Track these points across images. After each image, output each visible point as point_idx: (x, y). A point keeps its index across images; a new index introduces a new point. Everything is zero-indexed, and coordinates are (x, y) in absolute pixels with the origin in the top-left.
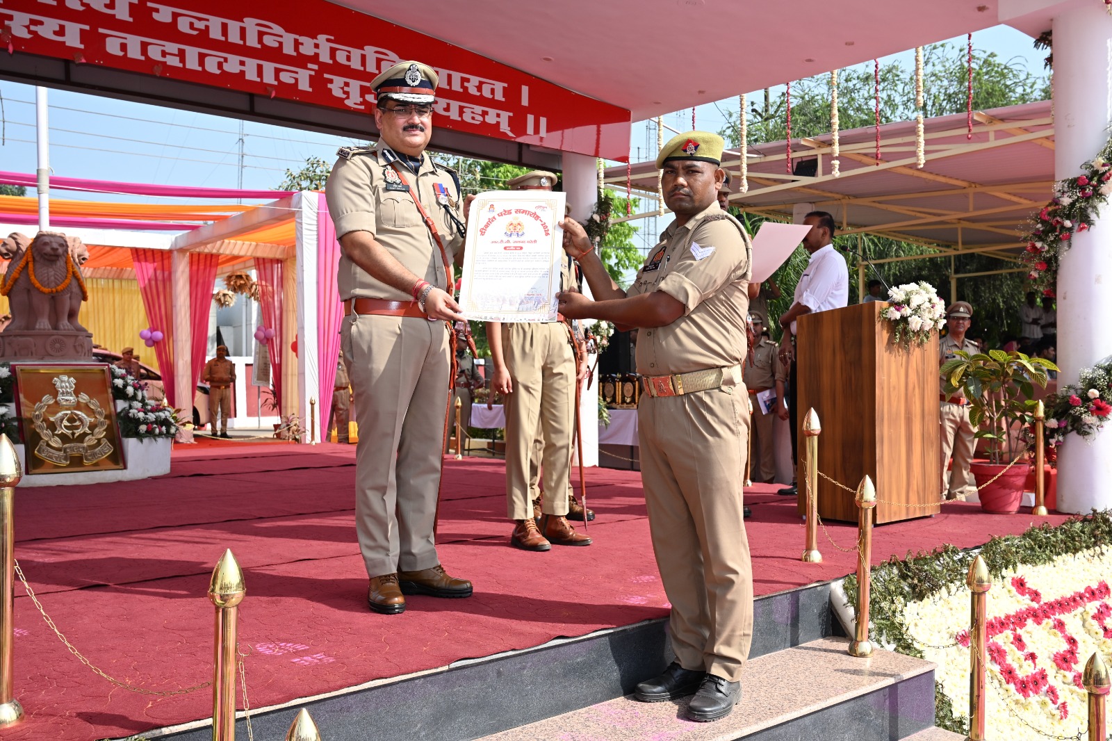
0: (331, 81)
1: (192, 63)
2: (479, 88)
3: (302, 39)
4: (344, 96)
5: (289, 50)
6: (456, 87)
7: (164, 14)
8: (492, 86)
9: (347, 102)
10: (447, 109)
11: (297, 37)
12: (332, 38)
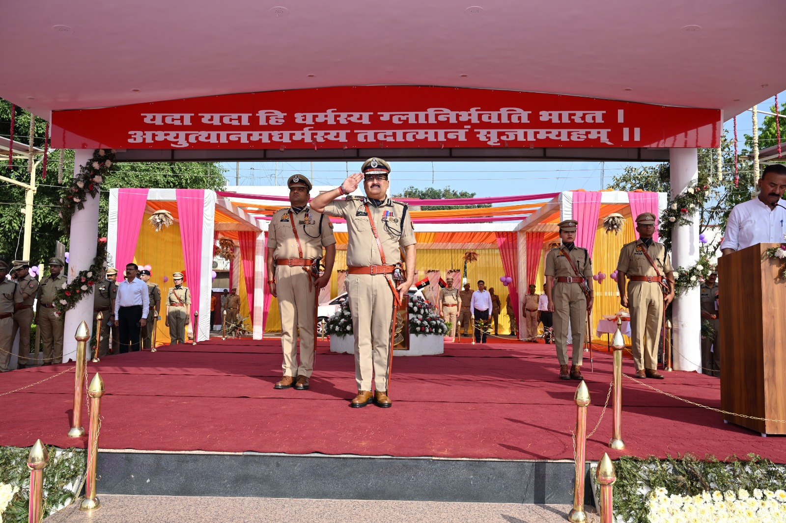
0: (479, 133)
1: (400, 138)
2: (583, 118)
3: (460, 113)
4: (487, 140)
5: (453, 120)
6: (565, 120)
7: (385, 116)
8: (594, 115)
9: (489, 143)
10: (559, 135)
11: (458, 112)
12: (480, 108)
